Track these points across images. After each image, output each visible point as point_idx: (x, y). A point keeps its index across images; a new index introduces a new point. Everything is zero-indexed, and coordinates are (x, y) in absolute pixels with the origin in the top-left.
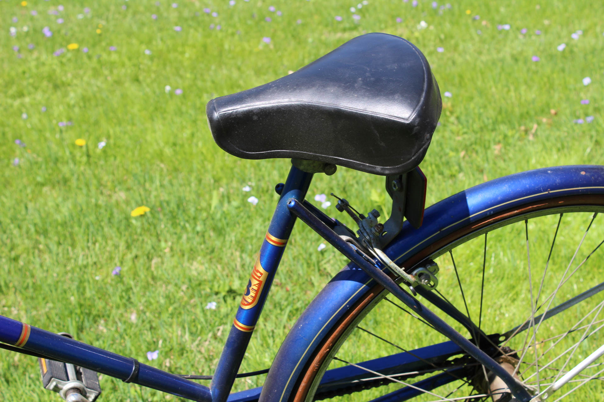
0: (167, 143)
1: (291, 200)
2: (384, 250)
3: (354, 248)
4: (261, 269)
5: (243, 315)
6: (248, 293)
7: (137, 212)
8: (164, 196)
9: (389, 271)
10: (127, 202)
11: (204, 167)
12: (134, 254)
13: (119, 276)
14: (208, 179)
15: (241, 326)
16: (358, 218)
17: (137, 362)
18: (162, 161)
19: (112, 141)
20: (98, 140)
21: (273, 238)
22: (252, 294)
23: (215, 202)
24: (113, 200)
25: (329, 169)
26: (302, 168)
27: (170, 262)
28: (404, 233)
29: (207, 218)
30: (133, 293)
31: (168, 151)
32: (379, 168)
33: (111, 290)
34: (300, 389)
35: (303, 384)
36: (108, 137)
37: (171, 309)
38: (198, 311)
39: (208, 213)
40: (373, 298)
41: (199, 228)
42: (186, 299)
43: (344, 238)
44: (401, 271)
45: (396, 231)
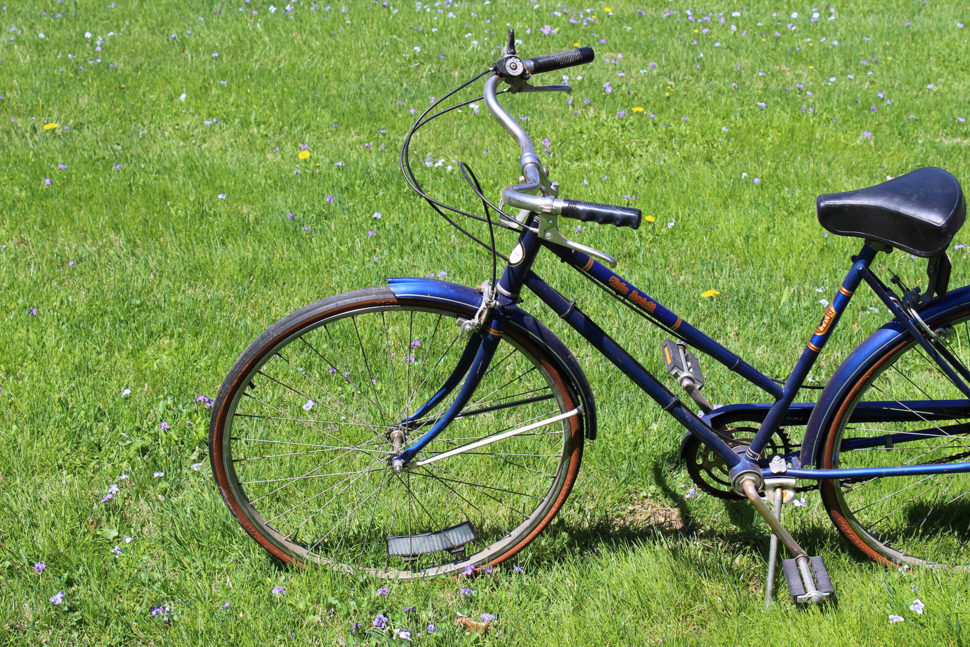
0: (739, 234)
1: (860, 266)
2: (918, 312)
3: (897, 306)
4: (833, 309)
5: (816, 339)
6: (821, 325)
7: (707, 294)
8: (733, 285)
9: (919, 327)
11: (776, 264)
14: (779, 275)
15: (812, 346)
16: (905, 291)
19: (680, 223)
21: (845, 290)
22: (824, 325)
23: (785, 298)
25: (888, 249)
26: (870, 246)
27: (734, 345)
28: (933, 304)
29: (775, 312)
31: (739, 242)
34: (845, 401)
35: (847, 398)
39: (777, 308)
40: (905, 345)
43: (892, 298)
44: (927, 327)
45: (928, 300)
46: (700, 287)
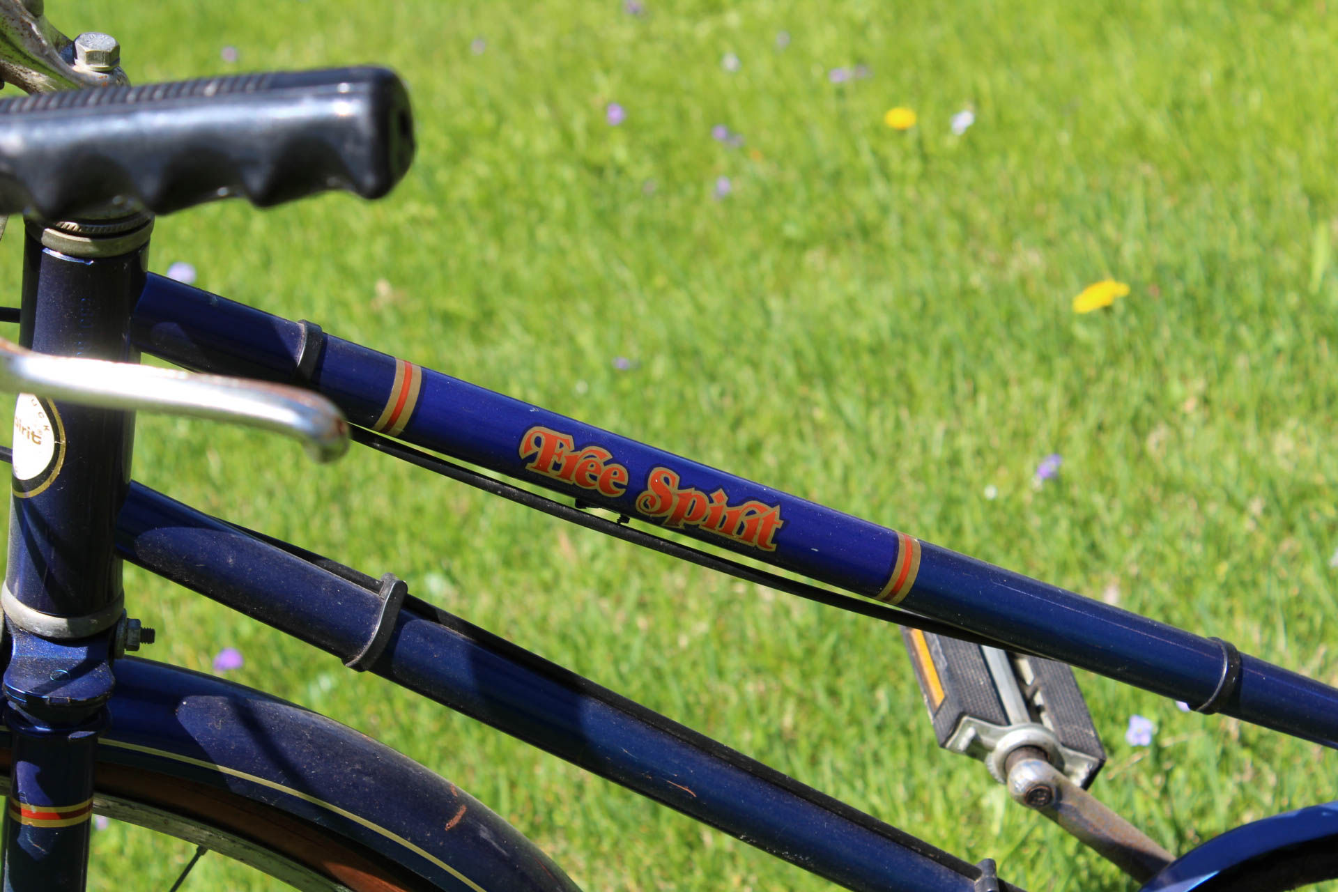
0: (1152, 104)
7: (1090, 300)
8: (1164, 252)
10: (1054, 279)
11: (1273, 162)
12: (1092, 421)
13: (1057, 480)
14: (1290, 194)
17: (1232, 651)
18: (1144, 157)
19: (988, 110)
20: (949, 106)
24: (1012, 275)
27: (1204, 440)
29: (1302, 307)
30: (1104, 530)
31: (1157, 126)
33: (1035, 522)
36: (977, 103)
37: (1223, 568)
38: (1310, 573)
39: (1305, 293)
41: (1281, 338)
42: (1263, 540)
46: (1072, 278)
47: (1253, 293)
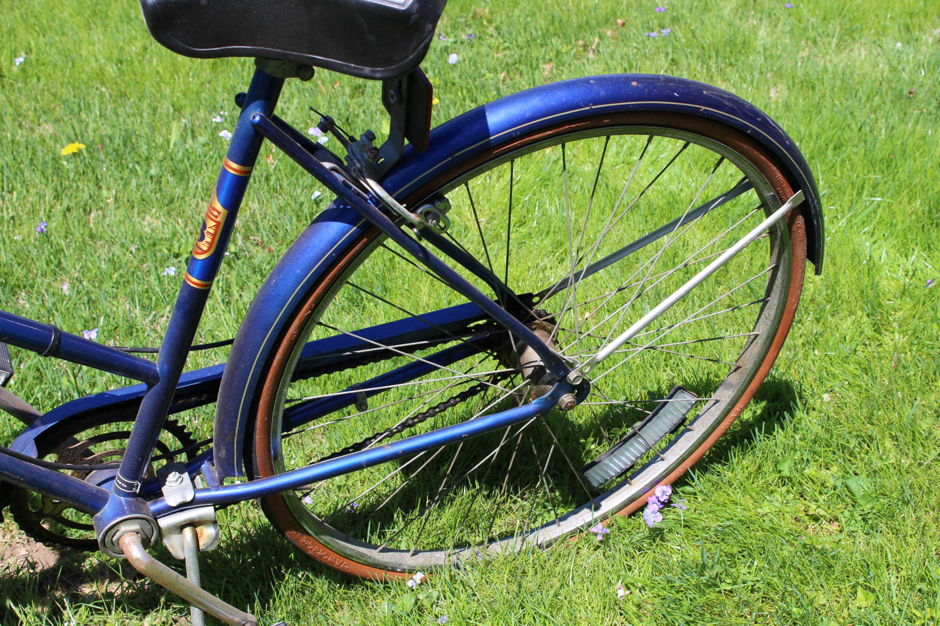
0: (109, 59)
1: (256, 115)
2: (380, 182)
3: (340, 178)
4: (219, 207)
5: (198, 267)
6: (202, 238)
7: (69, 149)
8: (107, 131)
9: (387, 209)
10: (56, 139)
11: (160, 91)
12: (65, 205)
13: (45, 234)
14: (165, 107)
15: (194, 281)
16: (348, 142)
17: (56, 330)
18: (103, 83)
19: (33, 57)
20: (15, 54)
21: (234, 165)
22: (208, 239)
23: (174, 137)
24: (36, 136)
25: (305, 72)
26: (268, 71)
27: (114, 216)
28: (405, 160)
29: (165, 158)
30: (65, 256)
31: (111, 70)
32: (367, 70)
33: (34, 253)
34: (275, 363)
35: (278, 357)
36: (29, 51)
37: (115, 276)
38: (152, 278)
39: (166, 151)
40: (366, 245)
41: (153, 172)
42: (136, 263)
43: (327, 165)
44: (402, 208)
45: (395, 157)
46: (64, 138)
47: (144, 149)
